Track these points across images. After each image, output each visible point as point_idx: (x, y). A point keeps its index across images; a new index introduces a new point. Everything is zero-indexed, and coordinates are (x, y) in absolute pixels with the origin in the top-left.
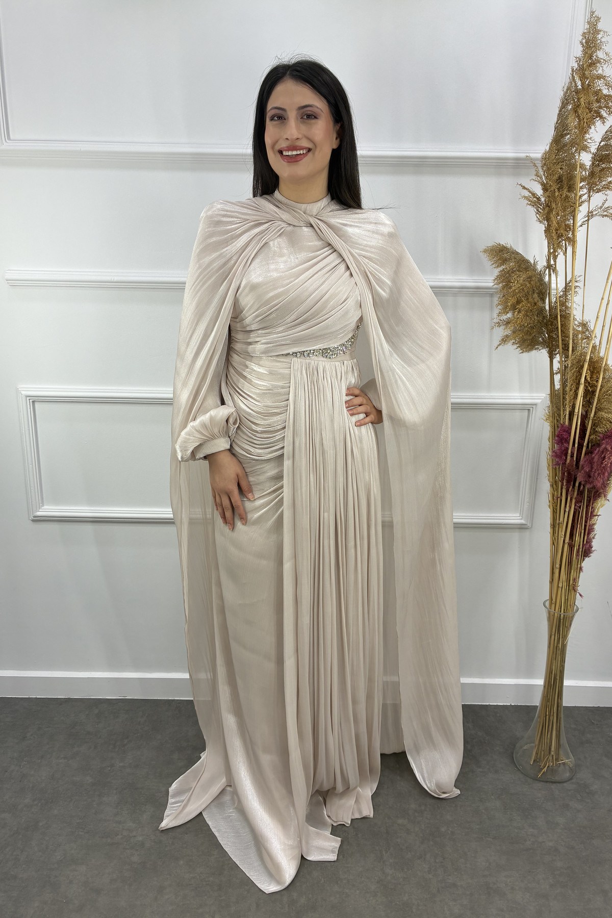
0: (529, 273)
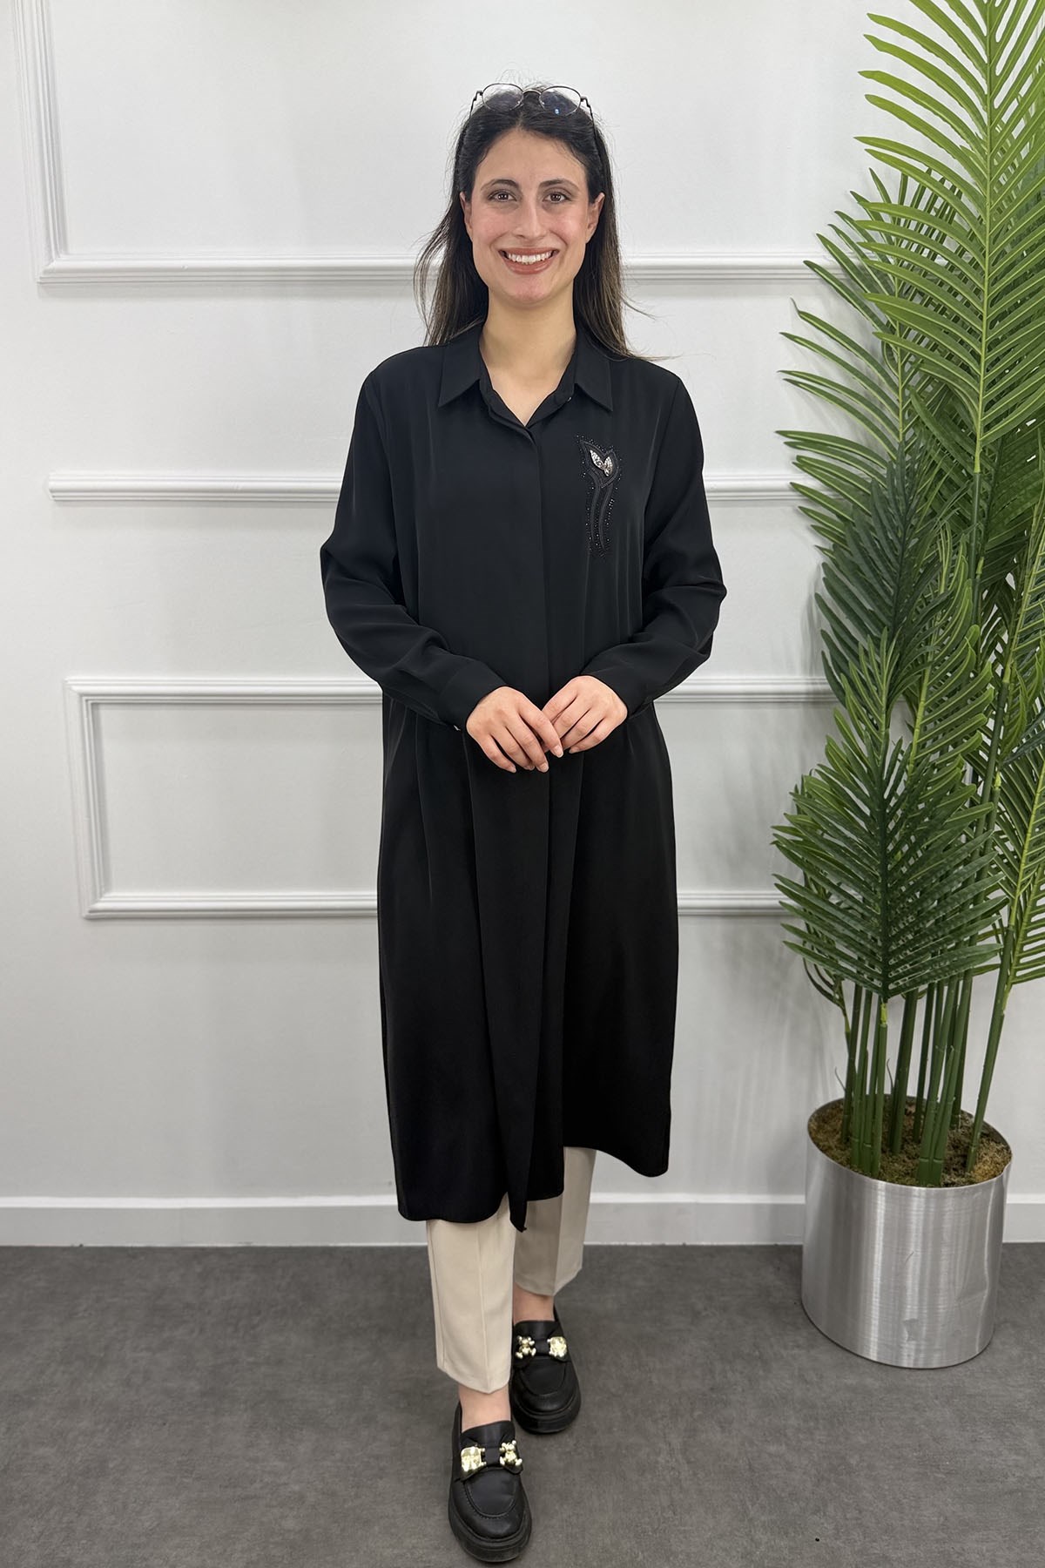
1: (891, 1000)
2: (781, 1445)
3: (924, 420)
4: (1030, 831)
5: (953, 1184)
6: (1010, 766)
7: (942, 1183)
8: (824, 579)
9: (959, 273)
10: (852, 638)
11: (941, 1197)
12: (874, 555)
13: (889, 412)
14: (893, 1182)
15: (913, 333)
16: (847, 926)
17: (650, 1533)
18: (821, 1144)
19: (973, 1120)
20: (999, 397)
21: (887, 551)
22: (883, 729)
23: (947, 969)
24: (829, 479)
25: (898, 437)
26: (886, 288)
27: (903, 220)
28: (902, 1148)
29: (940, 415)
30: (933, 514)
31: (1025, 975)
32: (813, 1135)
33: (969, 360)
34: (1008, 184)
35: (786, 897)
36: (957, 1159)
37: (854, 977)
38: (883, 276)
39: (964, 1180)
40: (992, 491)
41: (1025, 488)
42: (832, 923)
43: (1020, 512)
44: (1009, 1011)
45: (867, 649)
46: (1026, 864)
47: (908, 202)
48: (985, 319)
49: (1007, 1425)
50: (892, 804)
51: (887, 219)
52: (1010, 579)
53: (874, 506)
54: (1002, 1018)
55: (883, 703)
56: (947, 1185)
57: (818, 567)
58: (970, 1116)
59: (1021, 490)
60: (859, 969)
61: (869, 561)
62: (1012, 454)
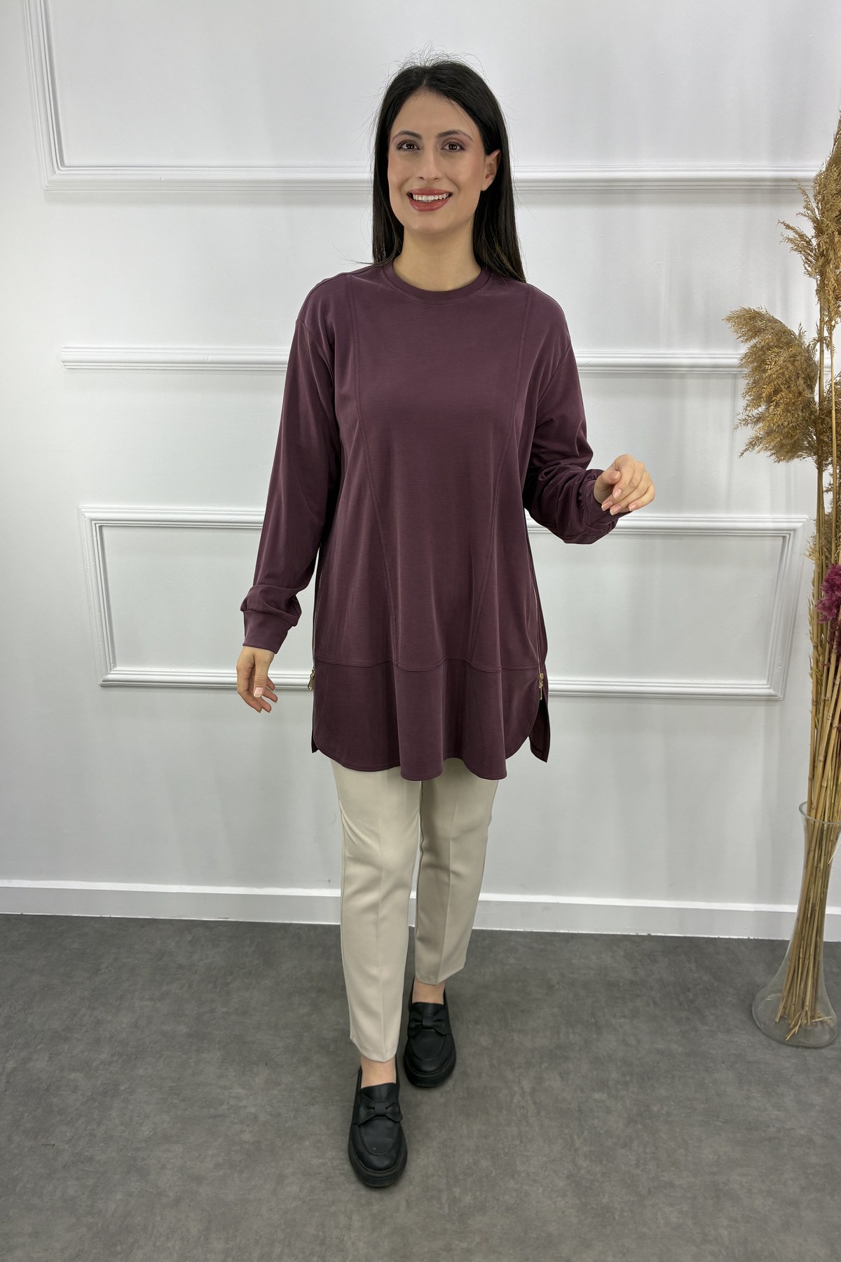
0: (793, 350)
2: (604, 1093)
49: (774, 1087)
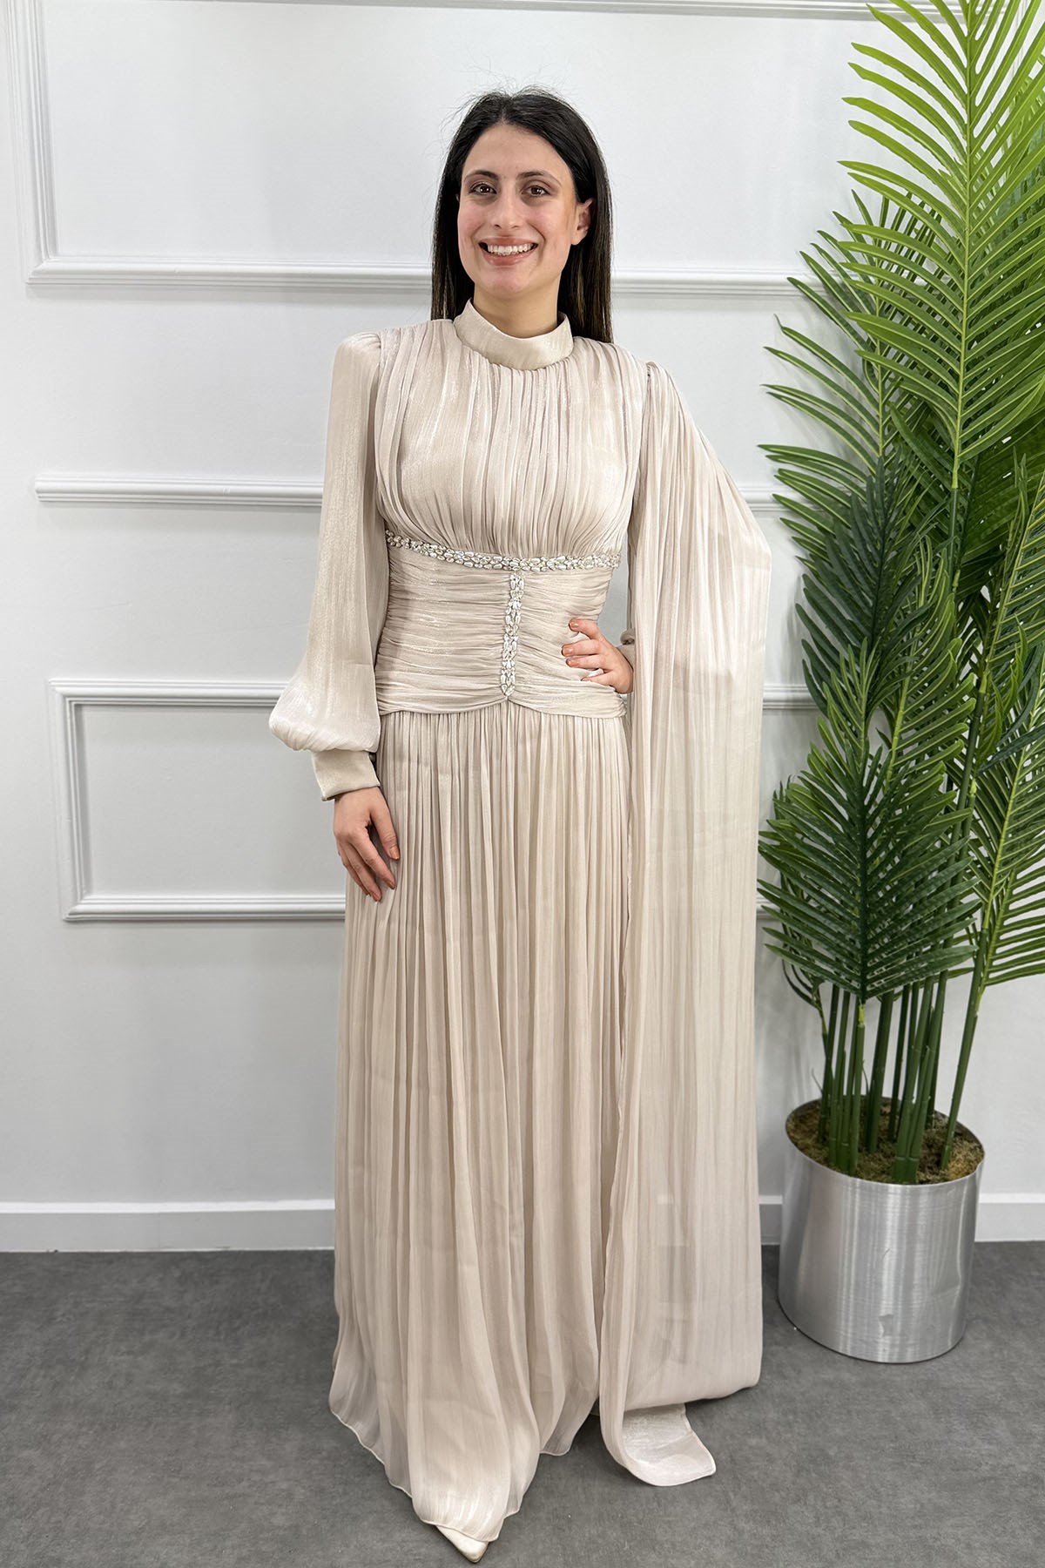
1: (869, 1001)
2: (761, 1438)
3: (903, 435)
4: (1003, 836)
5: (928, 1182)
6: (984, 773)
7: (917, 1181)
8: (804, 589)
9: (938, 293)
10: (832, 648)
11: (915, 1195)
12: (853, 567)
13: (868, 426)
14: (870, 1180)
15: (893, 352)
16: (828, 929)
17: (635, 1524)
18: (799, 1142)
19: (946, 1120)
20: (976, 416)
21: (866, 562)
22: (863, 736)
23: (924, 970)
24: (810, 492)
25: (878, 450)
26: (867, 307)
27: (884, 242)
28: (878, 1147)
29: (919, 429)
30: (912, 528)
31: (998, 977)
32: (792, 1134)
33: (948, 379)
34: (986, 210)
35: (767, 901)
36: (931, 1158)
37: (833, 979)
38: (864, 295)
39: (938, 1178)
40: (969, 506)
41: (1000, 504)
42: (813, 927)
43: (996, 527)
44: (981, 1013)
45: (848, 660)
46: (999, 869)
47: (888, 225)
48: (964, 339)
49: (980, 1416)
50: (871, 812)
51: (869, 241)
52: (985, 591)
53: (854, 519)
54: (976, 1019)
55: (863, 712)
56: (922, 1182)
57: (799, 578)
58: (944, 1116)
59: (997, 506)
60: (838, 971)
61: (849, 573)
62: (989, 471)
